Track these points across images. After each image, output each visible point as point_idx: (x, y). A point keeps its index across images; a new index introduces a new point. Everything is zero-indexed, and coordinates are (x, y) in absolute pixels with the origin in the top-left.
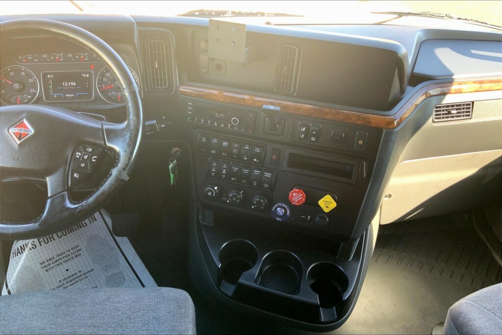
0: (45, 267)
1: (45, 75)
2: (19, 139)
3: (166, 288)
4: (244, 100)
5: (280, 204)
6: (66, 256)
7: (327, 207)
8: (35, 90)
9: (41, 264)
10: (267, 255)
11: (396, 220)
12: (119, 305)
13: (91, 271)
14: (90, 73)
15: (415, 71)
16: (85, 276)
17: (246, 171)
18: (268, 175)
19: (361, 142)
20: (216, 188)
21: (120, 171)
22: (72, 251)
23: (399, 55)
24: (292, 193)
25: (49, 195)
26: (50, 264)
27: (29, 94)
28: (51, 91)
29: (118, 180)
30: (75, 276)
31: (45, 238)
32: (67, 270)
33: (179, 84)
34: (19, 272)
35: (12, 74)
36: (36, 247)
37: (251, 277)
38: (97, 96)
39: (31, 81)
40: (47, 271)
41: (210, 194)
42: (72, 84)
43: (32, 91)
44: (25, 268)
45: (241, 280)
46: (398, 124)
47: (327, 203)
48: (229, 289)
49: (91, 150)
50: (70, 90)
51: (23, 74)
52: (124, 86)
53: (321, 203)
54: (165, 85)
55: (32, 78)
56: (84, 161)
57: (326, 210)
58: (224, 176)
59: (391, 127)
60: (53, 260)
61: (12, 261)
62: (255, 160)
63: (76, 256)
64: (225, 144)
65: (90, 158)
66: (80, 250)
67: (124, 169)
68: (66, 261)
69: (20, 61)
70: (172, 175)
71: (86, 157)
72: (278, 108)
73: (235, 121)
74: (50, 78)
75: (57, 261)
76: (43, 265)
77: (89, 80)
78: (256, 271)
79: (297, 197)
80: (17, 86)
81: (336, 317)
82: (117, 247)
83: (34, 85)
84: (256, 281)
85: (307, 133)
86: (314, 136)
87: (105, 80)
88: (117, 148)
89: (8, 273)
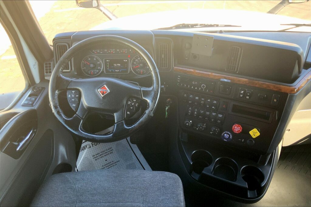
0: (95, 158)
1: (105, 60)
2: (103, 94)
4: (209, 75)
5: (226, 132)
6: (106, 153)
7: (254, 135)
8: (101, 68)
9: (93, 156)
10: (218, 159)
11: (292, 144)
12: (145, 179)
13: (118, 161)
14: (128, 60)
15: (307, 60)
16: (115, 164)
17: (208, 113)
18: (220, 116)
19: (275, 100)
20: (191, 121)
21: (150, 112)
22: (108, 150)
23: (299, 53)
24: (234, 127)
25: (116, 122)
26: (97, 157)
27: (97, 70)
28: (108, 68)
30: (110, 164)
31: (95, 143)
32: (106, 160)
33: (174, 66)
34: (82, 160)
35: (89, 59)
36: (90, 147)
37: (209, 170)
38: (131, 72)
39: (98, 63)
40: (96, 160)
41: (187, 124)
42: (119, 65)
43: (99, 68)
44: (85, 158)
45: (203, 172)
46: (297, 91)
47: (255, 133)
48: (196, 177)
49: (135, 101)
50: (117, 68)
51: (95, 59)
52: (152, 70)
53: (251, 133)
54: (167, 67)
55: (99, 61)
56: (132, 106)
57: (254, 137)
58: (195, 115)
59: (293, 93)
60: (99, 155)
61: (80, 153)
62: (213, 107)
63: (110, 153)
64: (197, 98)
65: (135, 104)
66: (113, 150)
67: (152, 111)
68: (105, 155)
69: (94, 52)
70: (167, 113)
71: (133, 104)
72: (229, 81)
73: (204, 87)
74: (108, 62)
75: (101, 155)
76: (94, 157)
77: (127, 63)
78: (211, 167)
79: (237, 129)
80: (92, 65)
81: (257, 196)
82: (131, 149)
83: (100, 65)
84: (211, 173)
85: (245, 94)
86: (248, 96)
87: (135, 63)
88: (148, 101)
89: (78, 160)
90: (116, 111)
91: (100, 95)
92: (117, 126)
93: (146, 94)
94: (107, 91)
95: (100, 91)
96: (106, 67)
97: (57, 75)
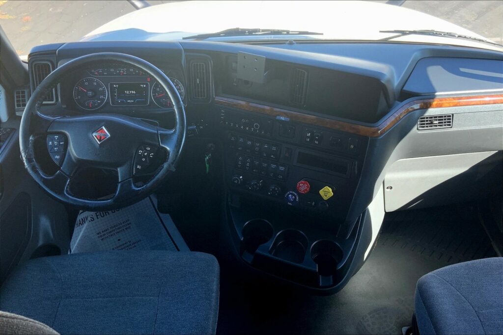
0: (101, 236)
1: (112, 85)
2: (100, 140)
3: (199, 252)
4: (264, 109)
5: (293, 193)
6: (119, 228)
7: (326, 196)
8: (104, 97)
9: (98, 234)
10: (279, 233)
11: (399, 209)
12: (164, 262)
13: (139, 241)
14: (147, 85)
15: (405, 88)
16: (134, 245)
17: (265, 165)
18: (282, 168)
19: (352, 147)
20: (241, 177)
21: (169, 165)
22: (123, 224)
23: (382, 81)
24: (300, 184)
25: (120, 181)
26: (104, 235)
27: (99, 99)
28: (116, 98)
29: (168, 170)
30: (125, 245)
31: (101, 213)
32: (119, 240)
33: (216, 95)
34: (80, 240)
35: (86, 83)
36: (94, 220)
37: (266, 249)
38: (151, 102)
39: (101, 89)
40: (102, 240)
41: (236, 182)
42: (132, 92)
43: (101, 97)
44: (84, 237)
45: (258, 251)
46: (381, 134)
47: (327, 192)
48: (249, 258)
49: (149, 149)
50: (131, 97)
51: (95, 84)
52: (174, 104)
53: (321, 192)
54: (204, 96)
55: (102, 87)
56: (145, 157)
57: (325, 198)
58: (247, 168)
59: (375, 136)
60: (108, 231)
61: (76, 230)
62: (272, 156)
63: (126, 229)
64: (249, 143)
65: (148, 155)
66: (130, 223)
67: (172, 163)
68: (118, 232)
69: (93, 74)
70: (207, 166)
71: (146, 154)
72: (288, 119)
73: (257, 126)
74: (116, 88)
75: (111, 232)
76: (99, 235)
77: (146, 89)
78: (270, 244)
79: (303, 187)
80: (90, 93)
81: (332, 283)
82: (160, 222)
83: (103, 93)
84: (270, 252)
85: (312, 138)
86: (317, 140)
88: (168, 149)
89: (72, 240)
90: (120, 165)
91: (96, 142)
92: (122, 186)
93: (165, 138)
94: (106, 135)
95: (95, 136)
96: (113, 96)
97: (32, 113)
